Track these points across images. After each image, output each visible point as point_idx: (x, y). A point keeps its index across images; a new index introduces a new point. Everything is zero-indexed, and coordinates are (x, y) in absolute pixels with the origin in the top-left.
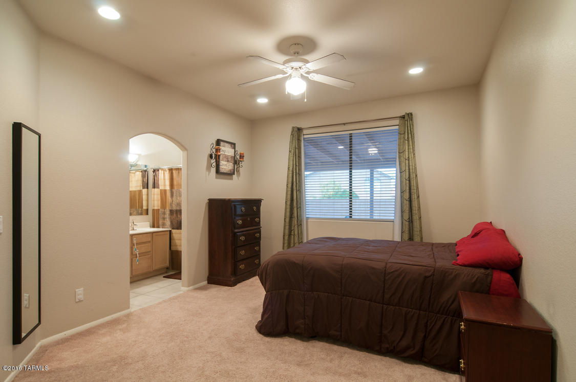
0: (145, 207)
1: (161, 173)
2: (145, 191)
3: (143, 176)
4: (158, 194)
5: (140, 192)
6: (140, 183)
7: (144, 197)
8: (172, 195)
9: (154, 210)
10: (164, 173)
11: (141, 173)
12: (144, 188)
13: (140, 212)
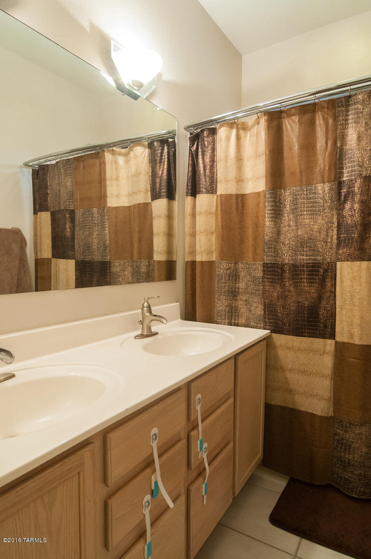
0: (159, 256)
1: (228, 139)
2: (160, 206)
3: (153, 161)
4: (208, 213)
5: (144, 210)
6: (144, 182)
7: (159, 225)
8: (277, 212)
9: (193, 264)
10: (238, 138)
11: (147, 151)
12: (155, 196)
13: (144, 269)
